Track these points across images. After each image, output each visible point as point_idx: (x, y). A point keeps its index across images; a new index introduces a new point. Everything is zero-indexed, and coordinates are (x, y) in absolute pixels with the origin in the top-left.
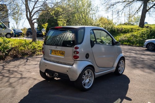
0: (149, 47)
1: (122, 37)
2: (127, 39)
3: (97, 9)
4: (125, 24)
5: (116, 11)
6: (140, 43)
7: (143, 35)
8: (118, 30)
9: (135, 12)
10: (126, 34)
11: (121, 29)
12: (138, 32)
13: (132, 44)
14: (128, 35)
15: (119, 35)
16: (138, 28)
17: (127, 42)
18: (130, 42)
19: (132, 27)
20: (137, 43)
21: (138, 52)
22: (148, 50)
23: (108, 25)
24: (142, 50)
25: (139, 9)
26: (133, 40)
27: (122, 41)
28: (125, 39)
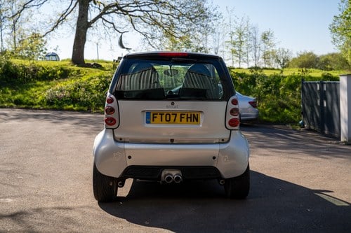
2: (66, 94)
11: (31, 70)
13: (86, 109)
17: (74, 104)
18: (79, 104)
26: (85, 98)
27: (57, 102)
28: (65, 96)
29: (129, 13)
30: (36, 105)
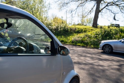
0: (105, 49)
1: (75, 37)
2: (80, 39)
3: (50, 6)
4: (78, 25)
5: (70, 10)
6: (94, 45)
7: (97, 36)
8: (71, 30)
9: (88, 13)
10: (80, 34)
11: (74, 29)
12: (92, 32)
13: (86, 46)
14: (82, 35)
15: (73, 35)
16: (91, 29)
17: (81, 43)
18: (83, 43)
19: (85, 27)
20: (91, 44)
21: (94, 56)
22: (104, 53)
23: (61, 24)
24: (97, 53)
25: (92, 9)
26: (87, 41)
27: (75, 42)
28: (79, 40)
29: (118, 5)
30: (68, 43)
